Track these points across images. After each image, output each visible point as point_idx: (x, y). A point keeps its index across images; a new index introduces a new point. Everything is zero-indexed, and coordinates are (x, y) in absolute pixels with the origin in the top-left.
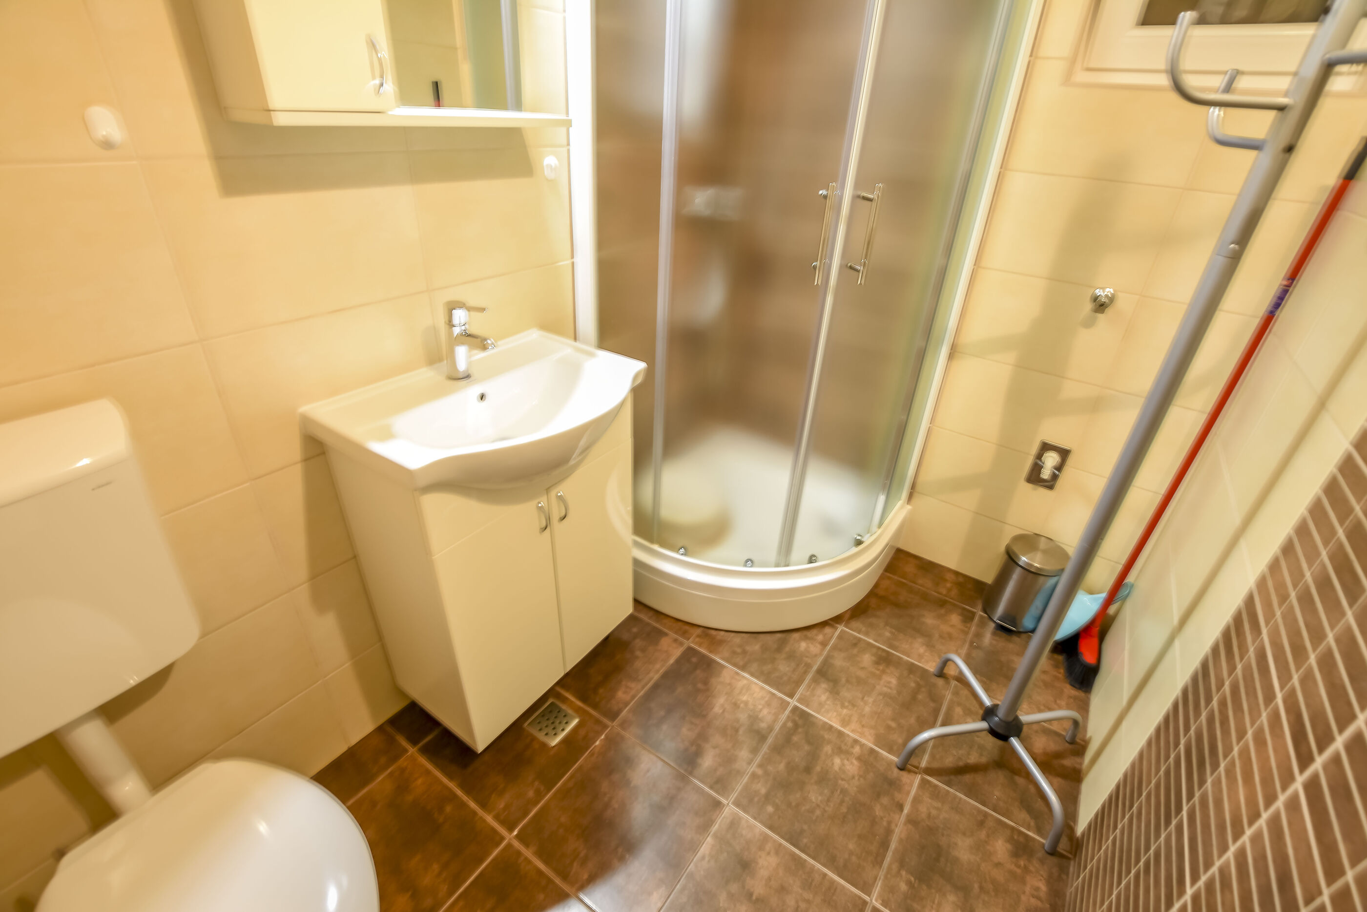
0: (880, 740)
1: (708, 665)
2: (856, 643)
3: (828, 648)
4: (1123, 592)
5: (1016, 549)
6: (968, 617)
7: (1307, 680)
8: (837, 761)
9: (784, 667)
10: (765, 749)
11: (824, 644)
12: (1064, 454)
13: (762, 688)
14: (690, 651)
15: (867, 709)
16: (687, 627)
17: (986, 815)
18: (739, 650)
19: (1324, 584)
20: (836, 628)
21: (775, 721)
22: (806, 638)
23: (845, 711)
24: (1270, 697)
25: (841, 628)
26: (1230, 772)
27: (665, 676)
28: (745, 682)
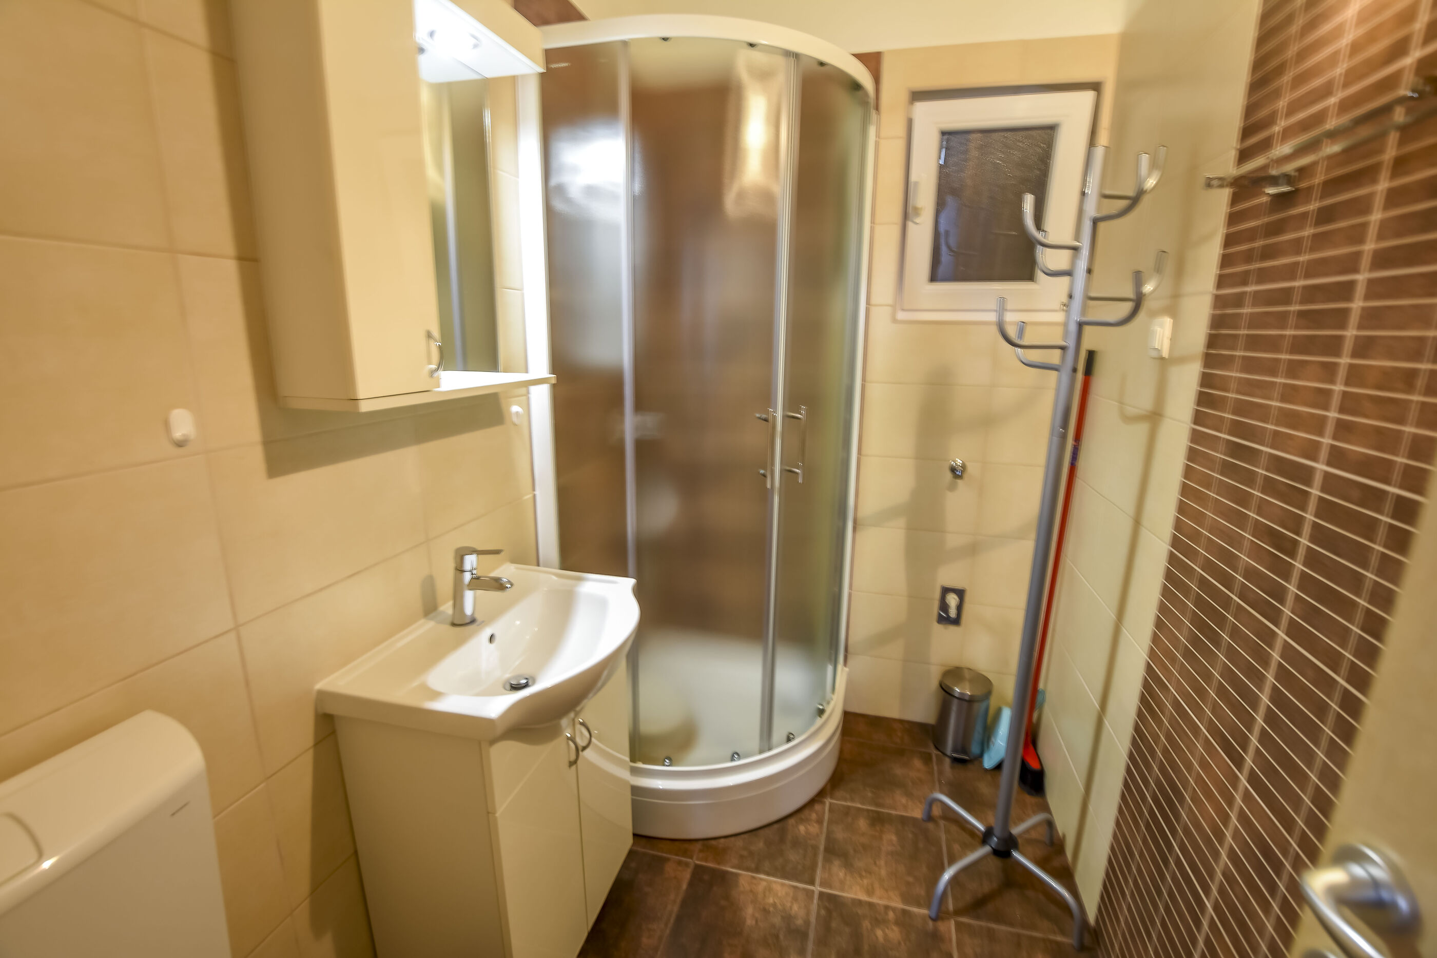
0: (906, 899)
1: (723, 879)
2: (847, 811)
3: (825, 824)
4: (1039, 698)
5: (948, 682)
6: (927, 759)
7: (1215, 709)
8: (879, 933)
9: (793, 856)
10: (810, 946)
11: (820, 821)
12: (960, 593)
13: (783, 885)
14: (698, 871)
15: (883, 872)
16: (686, 845)
17: (1019, 936)
18: (745, 853)
19: (1195, 641)
20: (824, 803)
21: (808, 913)
22: (802, 821)
23: (865, 881)
24: (1196, 731)
25: (828, 801)
26: (1195, 798)
27: (684, 904)
28: (764, 884)
